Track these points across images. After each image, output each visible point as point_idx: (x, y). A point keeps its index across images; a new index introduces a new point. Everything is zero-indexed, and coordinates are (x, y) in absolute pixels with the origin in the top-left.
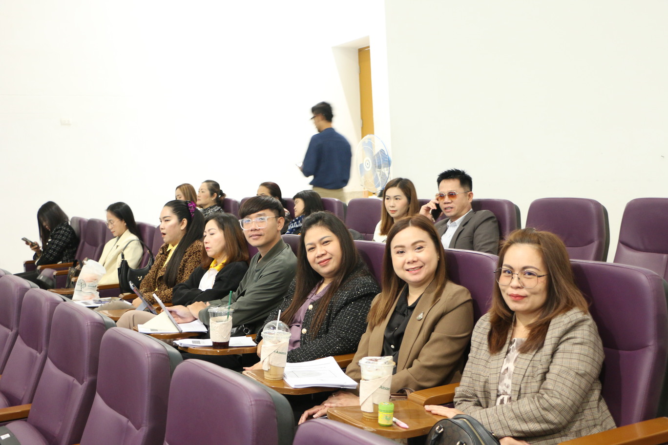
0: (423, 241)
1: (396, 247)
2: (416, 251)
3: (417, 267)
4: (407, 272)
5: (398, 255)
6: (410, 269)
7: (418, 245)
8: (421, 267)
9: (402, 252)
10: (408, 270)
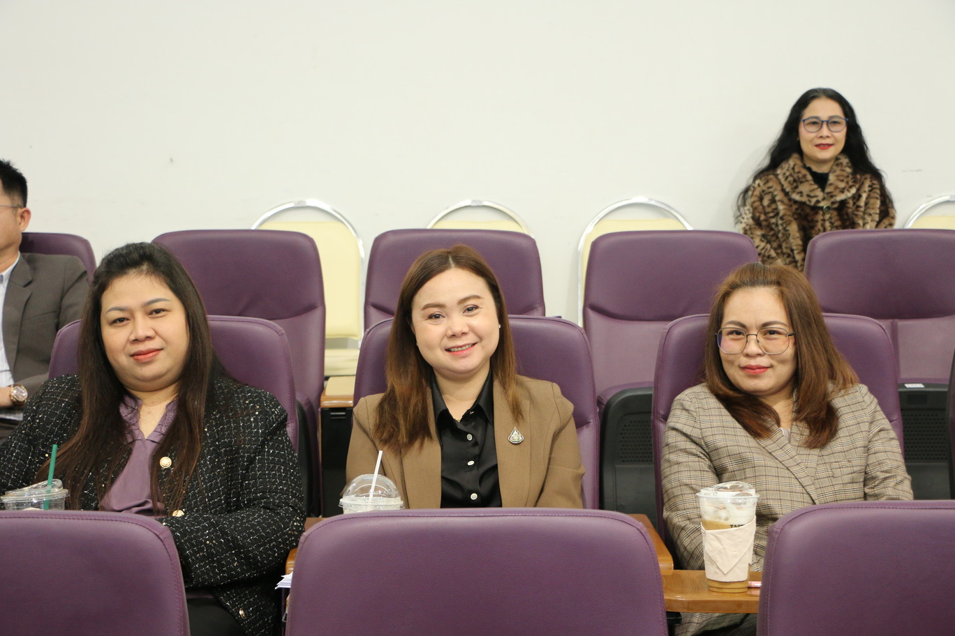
0: (478, 297)
1: (427, 307)
2: (466, 314)
3: (468, 344)
4: (447, 353)
5: (429, 321)
6: (453, 347)
7: (471, 303)
8: (474, 344)
9: (436, 317)
10: (448, 350)
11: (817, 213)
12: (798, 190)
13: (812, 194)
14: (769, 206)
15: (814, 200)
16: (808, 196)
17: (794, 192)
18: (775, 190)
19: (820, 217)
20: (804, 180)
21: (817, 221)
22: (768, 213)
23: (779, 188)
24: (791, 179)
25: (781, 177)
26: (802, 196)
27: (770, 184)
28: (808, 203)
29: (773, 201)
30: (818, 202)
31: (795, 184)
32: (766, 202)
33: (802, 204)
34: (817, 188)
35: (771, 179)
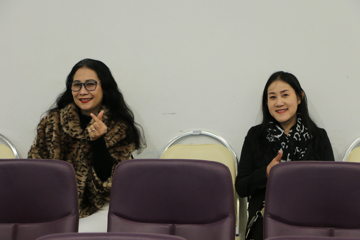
11: (75, 143)
12: (67, 125)
13: (74, 130)
14: (48, 133)
15: (74, 133)
16: (72, 130)
17: (64, 126)
18: (54, 123)
19: (76, 146)
20: (72, 119)
21: (74, 149)
22: (47, 138)
23: (57, 122)
24: (65, 117)
25: (61, 114)
26: (67, 129)
27: (53, 118)
28: (71, 135)
29: (51, 130)
30: (77, 135)
31: (66, 121)
32: (47, 130)
33: (67, 135)
34: (78, 126)
35: (54, 115)
